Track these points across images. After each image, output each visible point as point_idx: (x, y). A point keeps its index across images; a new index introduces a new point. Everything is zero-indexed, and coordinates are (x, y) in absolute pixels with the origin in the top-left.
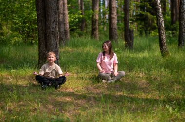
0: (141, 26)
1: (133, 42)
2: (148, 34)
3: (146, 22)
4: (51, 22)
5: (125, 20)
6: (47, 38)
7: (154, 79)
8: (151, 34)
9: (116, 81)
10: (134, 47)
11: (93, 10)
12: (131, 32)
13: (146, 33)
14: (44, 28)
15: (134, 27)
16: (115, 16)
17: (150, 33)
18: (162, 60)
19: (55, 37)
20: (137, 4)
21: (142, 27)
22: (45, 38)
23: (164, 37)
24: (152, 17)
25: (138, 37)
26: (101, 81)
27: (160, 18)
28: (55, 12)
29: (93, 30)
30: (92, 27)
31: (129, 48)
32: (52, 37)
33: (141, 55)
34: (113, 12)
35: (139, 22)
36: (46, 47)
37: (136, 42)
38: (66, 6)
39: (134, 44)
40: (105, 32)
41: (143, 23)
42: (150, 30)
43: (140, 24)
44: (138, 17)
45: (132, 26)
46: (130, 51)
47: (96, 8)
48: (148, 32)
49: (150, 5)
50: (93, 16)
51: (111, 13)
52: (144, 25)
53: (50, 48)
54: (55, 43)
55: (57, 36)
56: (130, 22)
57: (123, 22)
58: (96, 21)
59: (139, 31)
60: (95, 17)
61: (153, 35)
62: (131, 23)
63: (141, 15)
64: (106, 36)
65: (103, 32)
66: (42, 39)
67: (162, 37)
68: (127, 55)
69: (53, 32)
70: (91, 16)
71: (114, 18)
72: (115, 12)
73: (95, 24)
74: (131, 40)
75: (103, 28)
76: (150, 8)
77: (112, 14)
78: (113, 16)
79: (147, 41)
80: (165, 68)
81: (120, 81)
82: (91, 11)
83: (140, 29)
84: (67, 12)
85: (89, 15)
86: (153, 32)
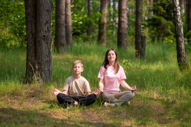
0: (153, 32)
1: (145, 50)
2: (161, 41)
3: (159, 27)
4: (43, 24)
5: (137, 25)
6: (37, 44)
7: (173, 102)
8: (164, 41)
9: (122, 105)
10: (145, 56)
11: (101, 12)
12: (143, 38)
13: (158, 39)
14: (33, 32)
15: (146, 32)
16: (125, 19)
17: (162, 40)
18: (180, 75)
19: (47, 43)
20: (150, 7)
21: (155, 33)
22: (35, 44)
23: (183, 46)
24: (166, 22)
25: (151, 44)
26: (103, 104)
27: (179, 22)
28: (48, 11)
29: (100, 35)
30: (99, 32)
31: (140, 58)
32: (43, 43)
33: (154, 67)
34: (123, 15)
35: (151, 27)
36: (36, 56)
37: (148, 50)
38: (70, 6)
39: (146, 52)
40: (113, 37)
41: (156, 29)
42: (163, 36)
43: (153, 29)
44: (151, 22)
45: (144, 32)
46: (141, 61)
47: (104, 11)
48: (161, 38)
49: (164, 9)
50: (100, 19)
51: (120, 16)
52: (157, 31)
53: (40, 57)
54: (47, 51)
55: (49, 41)
56: (142, 26)
57: (135, 27)
58: (103, 24)
59: (151, 37)
60: (102, 20)
61: (167, 42)
62: (143, 28)
63: (154, 20)
64: (114, 41)
65: (111, 37)
66: (31, 45)
67: (180, 46)
68: (138, 66)
69: (44, 36)
70: (98, 19)
71: (123, 22)
72: (125, 15)
73: (103, 28)
74: (142, 47)
75: (112, 33)
76: (164, 12)
77: (122, 17)
78: (123, 19)
79: (161, 49)
80: (185, 87)
81: (128, 105)
82: (99, 13)
83: (153, 36)
84: (70, 13)
85: (96, 17)
86: (166, 39)
